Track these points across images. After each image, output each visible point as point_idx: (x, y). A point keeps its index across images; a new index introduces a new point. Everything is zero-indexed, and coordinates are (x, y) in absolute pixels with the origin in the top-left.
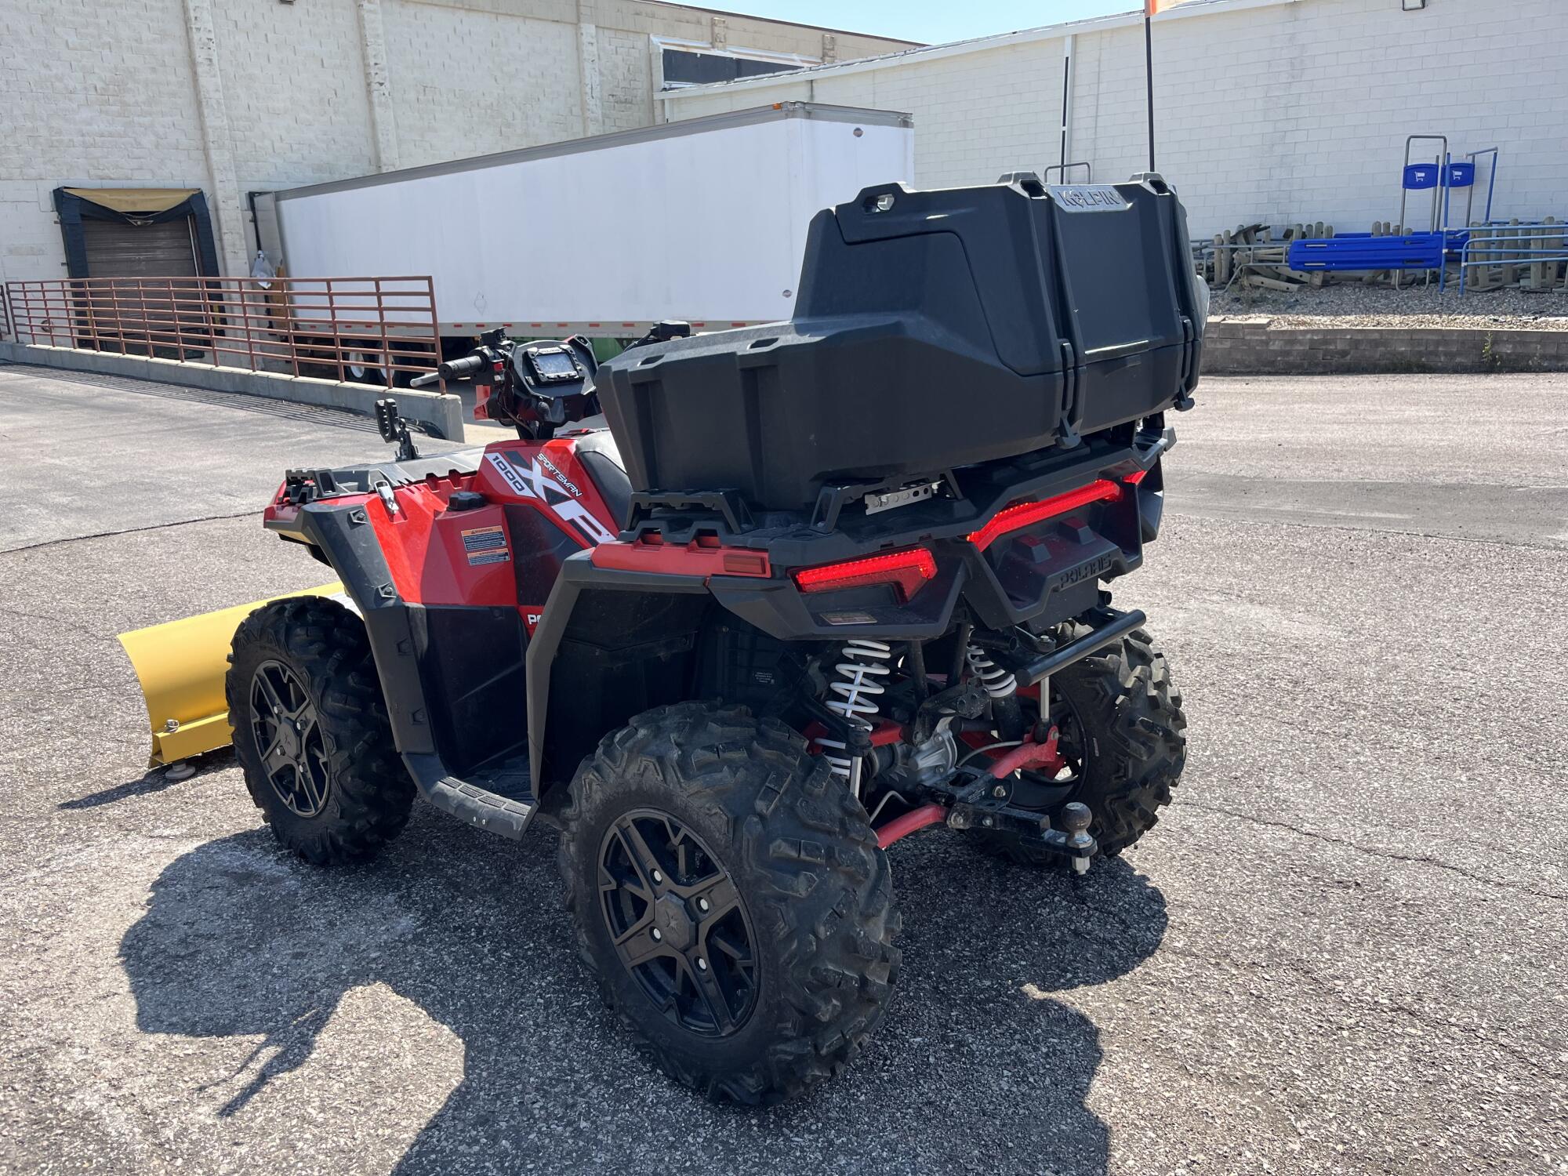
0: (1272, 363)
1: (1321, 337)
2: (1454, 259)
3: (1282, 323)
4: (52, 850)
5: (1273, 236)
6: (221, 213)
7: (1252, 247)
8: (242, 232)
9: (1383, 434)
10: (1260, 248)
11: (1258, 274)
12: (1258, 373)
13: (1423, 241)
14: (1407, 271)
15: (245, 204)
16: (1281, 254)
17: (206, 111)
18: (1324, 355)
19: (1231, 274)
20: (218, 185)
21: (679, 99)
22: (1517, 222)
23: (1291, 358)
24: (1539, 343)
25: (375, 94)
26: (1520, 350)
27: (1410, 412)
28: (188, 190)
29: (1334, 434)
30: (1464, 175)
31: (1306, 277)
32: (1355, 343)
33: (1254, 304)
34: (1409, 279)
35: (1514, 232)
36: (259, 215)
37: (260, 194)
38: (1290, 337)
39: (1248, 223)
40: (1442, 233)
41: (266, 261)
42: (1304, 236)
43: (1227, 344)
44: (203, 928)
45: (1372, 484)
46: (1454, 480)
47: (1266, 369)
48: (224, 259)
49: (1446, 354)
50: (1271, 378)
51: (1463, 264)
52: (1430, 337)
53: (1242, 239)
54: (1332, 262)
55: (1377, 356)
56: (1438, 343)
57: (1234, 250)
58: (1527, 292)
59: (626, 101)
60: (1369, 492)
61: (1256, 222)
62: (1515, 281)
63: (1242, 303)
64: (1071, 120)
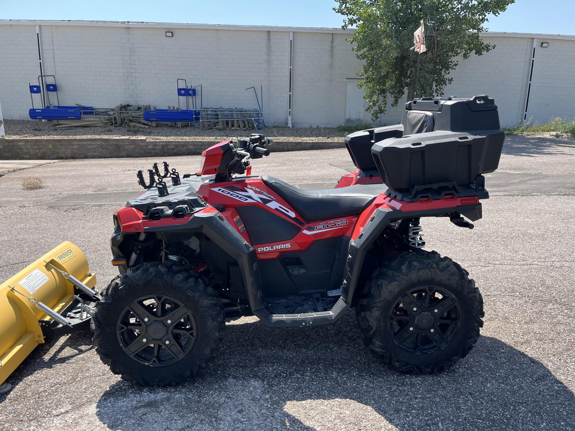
2: (197, 119)
3: (150, 139)
5: (134, 109)
7: (128, 112)
10: (131, 113)
11: (132, 121)
13: (186, 113)
14: (183, 122)
16: (140, 115)
18: (167, 150)
23: (156, 151)
30: (193, 92)
34: (183, 125)
38: (155, 144)
39: (124, 104)
50: (152, 158)
51: (200, 121)
52: (200, 144)
53: (123, 109)
54: (158, 119)
57: (122, 113)
61: (127, 103)
62: (215, 126)
63: (131, 132)
64: (43, 58)
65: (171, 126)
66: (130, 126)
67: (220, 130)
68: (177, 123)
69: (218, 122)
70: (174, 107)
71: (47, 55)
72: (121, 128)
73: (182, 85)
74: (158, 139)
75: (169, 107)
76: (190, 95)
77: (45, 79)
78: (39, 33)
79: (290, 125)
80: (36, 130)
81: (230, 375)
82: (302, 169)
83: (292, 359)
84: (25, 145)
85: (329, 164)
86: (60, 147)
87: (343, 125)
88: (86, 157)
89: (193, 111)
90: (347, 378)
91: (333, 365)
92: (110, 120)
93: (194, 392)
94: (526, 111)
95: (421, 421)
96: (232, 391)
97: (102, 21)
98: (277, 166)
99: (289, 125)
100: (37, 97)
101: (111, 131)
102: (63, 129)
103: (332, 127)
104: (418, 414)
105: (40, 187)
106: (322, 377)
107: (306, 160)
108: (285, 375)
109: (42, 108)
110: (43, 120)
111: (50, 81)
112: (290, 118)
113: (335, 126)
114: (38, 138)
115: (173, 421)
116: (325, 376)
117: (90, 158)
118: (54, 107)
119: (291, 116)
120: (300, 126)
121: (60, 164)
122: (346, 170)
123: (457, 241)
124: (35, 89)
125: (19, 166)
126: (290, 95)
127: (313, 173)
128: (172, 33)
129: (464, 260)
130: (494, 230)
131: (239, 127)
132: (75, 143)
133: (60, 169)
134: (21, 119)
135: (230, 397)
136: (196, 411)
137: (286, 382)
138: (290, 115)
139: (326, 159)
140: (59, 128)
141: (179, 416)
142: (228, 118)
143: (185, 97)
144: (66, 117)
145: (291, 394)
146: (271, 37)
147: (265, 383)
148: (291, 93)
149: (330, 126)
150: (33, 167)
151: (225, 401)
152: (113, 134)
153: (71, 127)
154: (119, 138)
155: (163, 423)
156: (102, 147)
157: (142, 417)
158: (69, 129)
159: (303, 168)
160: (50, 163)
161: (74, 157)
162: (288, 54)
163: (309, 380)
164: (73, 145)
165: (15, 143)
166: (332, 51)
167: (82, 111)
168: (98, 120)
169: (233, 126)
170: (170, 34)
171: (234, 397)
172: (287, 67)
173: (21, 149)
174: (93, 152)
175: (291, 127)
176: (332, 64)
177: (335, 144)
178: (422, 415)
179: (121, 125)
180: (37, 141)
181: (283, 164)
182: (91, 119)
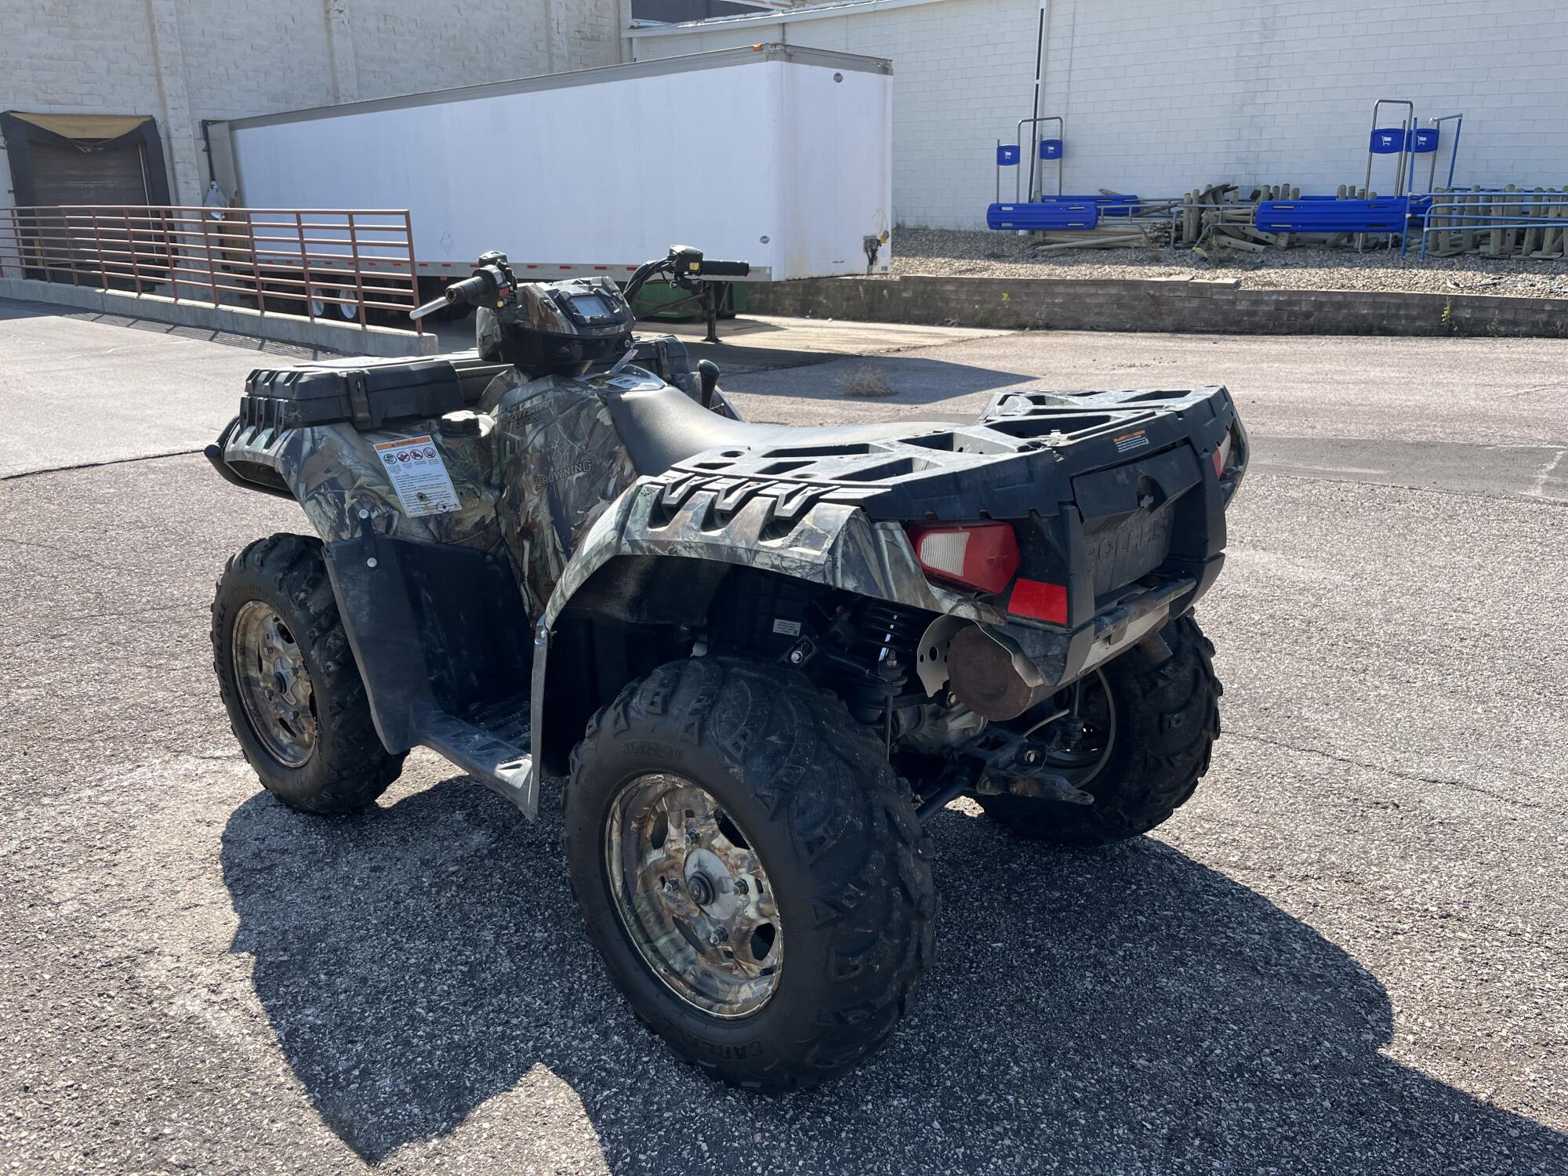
0: (1239, 323)
1: (1285, 298)
2: (1416, 224)
3: (1249, 283)
4: (102, 770)
5: (1241, 197)
6: (173, 141)
7: (1221, 207)
8: (195, 161)
9: (1352, 394)
10: (1227, 208)
11: (1224, 233)
12: (1224, 332)
13: (1385, 205)
14: (1370, 235)
15: (199, 133)
16: (1248, 215)
17: (159, 36)
18: (1289, 316)
19: (1199, 233)
20: (170, 113)
21: (647, 38)
22: (1479, 189)
23: (1257, 318)
24: (1496, 308)
25: (334, 22)
26: (1478, 315)
27: (1375, 373)
28: (139, 117)
29: (1302, 392)
30: (1430, 140)
31: (1272, 238)
32: (1319, 305)
33: (1222, 263)
34: (1372, 243)
35: (1476, 198)
36: (212, 144)
37: (214, 122)
38: (1257, 298)
39: (1216, 183)
40: (1406, 198)
41: (220, 192)
42: (1271, 197)
43: (1195, 303)
44: (274, 842)
45: (1346, 441)
46: (1424, 438)
47: (1232, 329)
48: (176, 189)
49: (1407, 317)
50: (1237, 337)
51: (1426, 229)
52: (1393, 301)
53: (1210, 198)
54: (1297, 224)
55: (1341, 317)
56: (1399, 306)
57: (1202, 210)
58: (1486, 258)
59: (592, 39)
60: (1344, 448)
61: (1225, 182)
63: (1209, 263)
64: (1045, 73)
65: (1336, 247)
66: (1211, 247)
67: (1488, 258)
69: (1488, 235)
70: (1353, 189)
71: (1055, 65)
74: (1270, 284)
75: (1343, 188)
78: (1045, 5)
84: (957, 291)
86: (1025, 299)
92: (1165, 229)
102: (1050, 254)
110: (1021, 232)
111: (1050, 131)
125: (923, 339)
140: (1044, 251)
143: (1395, 155)
144: (1063, 223)
150: (943, 345)
153: (1071, 248)
161: (1049, 326)
165: (939, 287)
167: (1102, 207)
168: (1138, 229)
179: (1190, 243)
180: (984, 282)
182: (1121, 228)
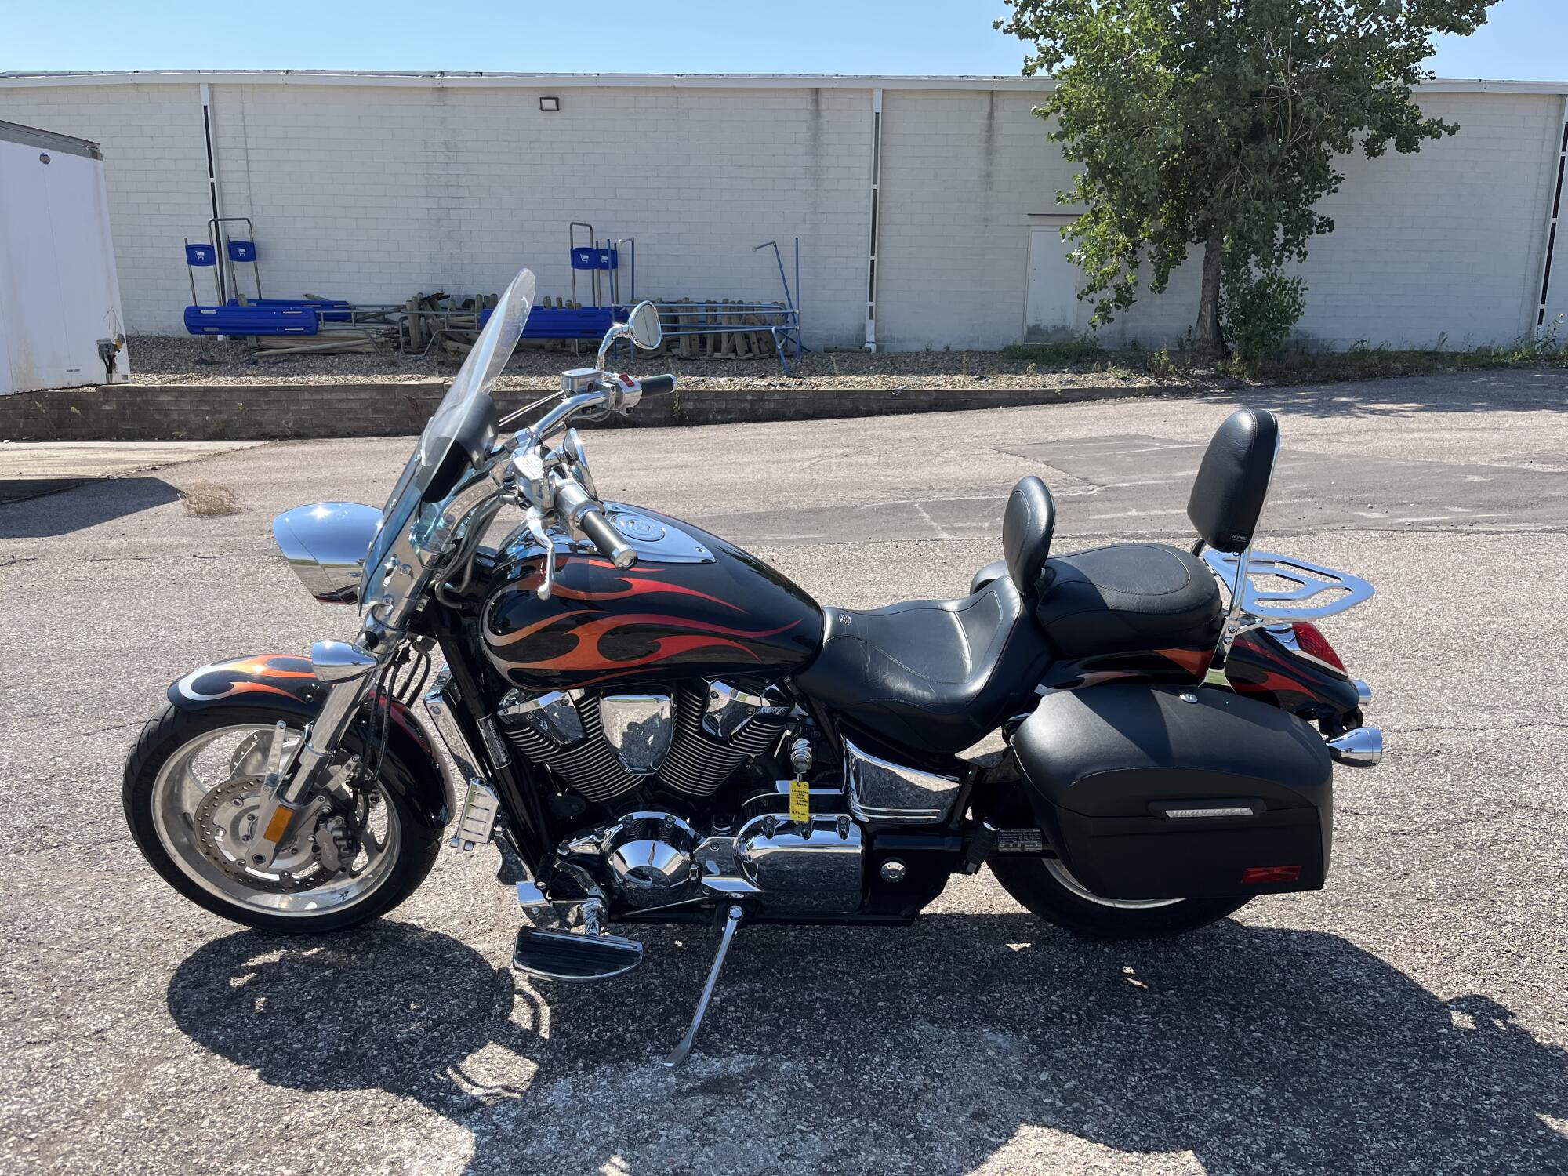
5: (455, 305)
7: (440, 314)
10: (447, 316)
11: (451, 339)
16: (472, 322)
24: (710, 400)
30: (611, 259)
39: (429, 291)
53: (428, 306)
57: (424, 316)
61: (437, 291)
62: (669, 350)
63: (448, 367)
64: (219, 171)
65: (553, 351)
66: (445, 350)
67: (684, 359)
68: (568, 341)
69: (678, 340)
70: (559, 300)
71: (229, 164)
72: (420, 356)
73: (582, 241)
74: (520, 385)
75: (548, 300)
76: (604, 266)
77: (224, 227)
78: (207, 104)
79: (870, 345)
80: (201, 362)
81: (914, 1012)
82: (920, 463)
83: (1080, 974)
84: (176, 402)
85: (995, 449)
86: (265, 407)
87: (1019, 343)
88: (333, 434)
89: (610, 309)
90: (1263, 1032)
91: (1206, 994)
92: (392, 335)
93: (828, 1058)
94: (1543, 302)
95: (1524, 1158)
96: (937, 1056)
97: (373, 73)
98: (847, 455)
99: (868, 345)
100: (205, 274)
101: (395, 365)
102: (271, 360)
103: (987, 348)
104: (1510, 1141)
105: (230, 511)
106: (1188, 1029)
107: (923, 438)
108: (1075, 1017)
109: (217, 304)
110: (220, 338)
111: (237, 232)
112: (870, 325)
113: (998, 347)
114: (210, 382)
115: (797, 1136)
116: (1194, 1026)
117: (343, 436)
118: (250, 301)
119: (873, 321)
120: (897, 348)
121: (266, 450)
122: (1046, 463)
123: (1452, 654)
124: (197, 255)
125: (164, 456)
126: (872, 262)
127: (955, 473)
128: (557, 100)
129: (1494, 707)
130: (1551, 626)
131: (735, 351)
132: (306, 396)
133: (273, 463)
134: (163, 334)
135: (939, 1075)
136: (852, 1111)
137: (1085, 1038)
138: (871, 318)
139: (982, 435)
140: (262, 357)
141: (809, 1121)
142: (704, 329)
143: (590, 271)
144: (279, 328)
145: (1112, 1073)
146: (823, 106)
147: (1025, 1037)
148: (874, 258)
149: (981, 347)
150: (200, 460)
151: (925, 1085)
152: (402, 373)
153: (291, 354)
154: (418, 383)
155: (770, 1139)
156: (372, 405)
157: (705, 1120)
158: (288, 361)
159: (922, 459)
160: (241, 449)
161: (300, 434)
162: (868, 151)
163: (1150, 1034)
164: (299, 402)
165: (150, 397)
166: (989, 140)
167: (322, 312)
168: (362, 334)
169: (717, 349)
170: (551, 104)
171: (947, 1074)
172: (866, 188)
173: (166, 412)
174: (351, 419)
175: (874, 350)
176: (989, 175)
177: (999, 396)
178: (1523, 1143)
179: (421, 348)
180: (207, 391)
181: (862, 449)
182: (344, 334)
